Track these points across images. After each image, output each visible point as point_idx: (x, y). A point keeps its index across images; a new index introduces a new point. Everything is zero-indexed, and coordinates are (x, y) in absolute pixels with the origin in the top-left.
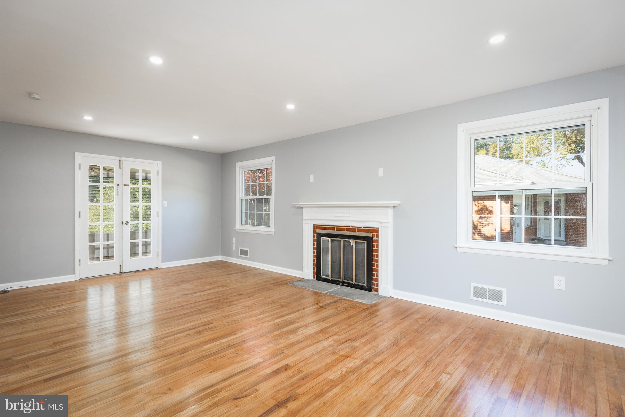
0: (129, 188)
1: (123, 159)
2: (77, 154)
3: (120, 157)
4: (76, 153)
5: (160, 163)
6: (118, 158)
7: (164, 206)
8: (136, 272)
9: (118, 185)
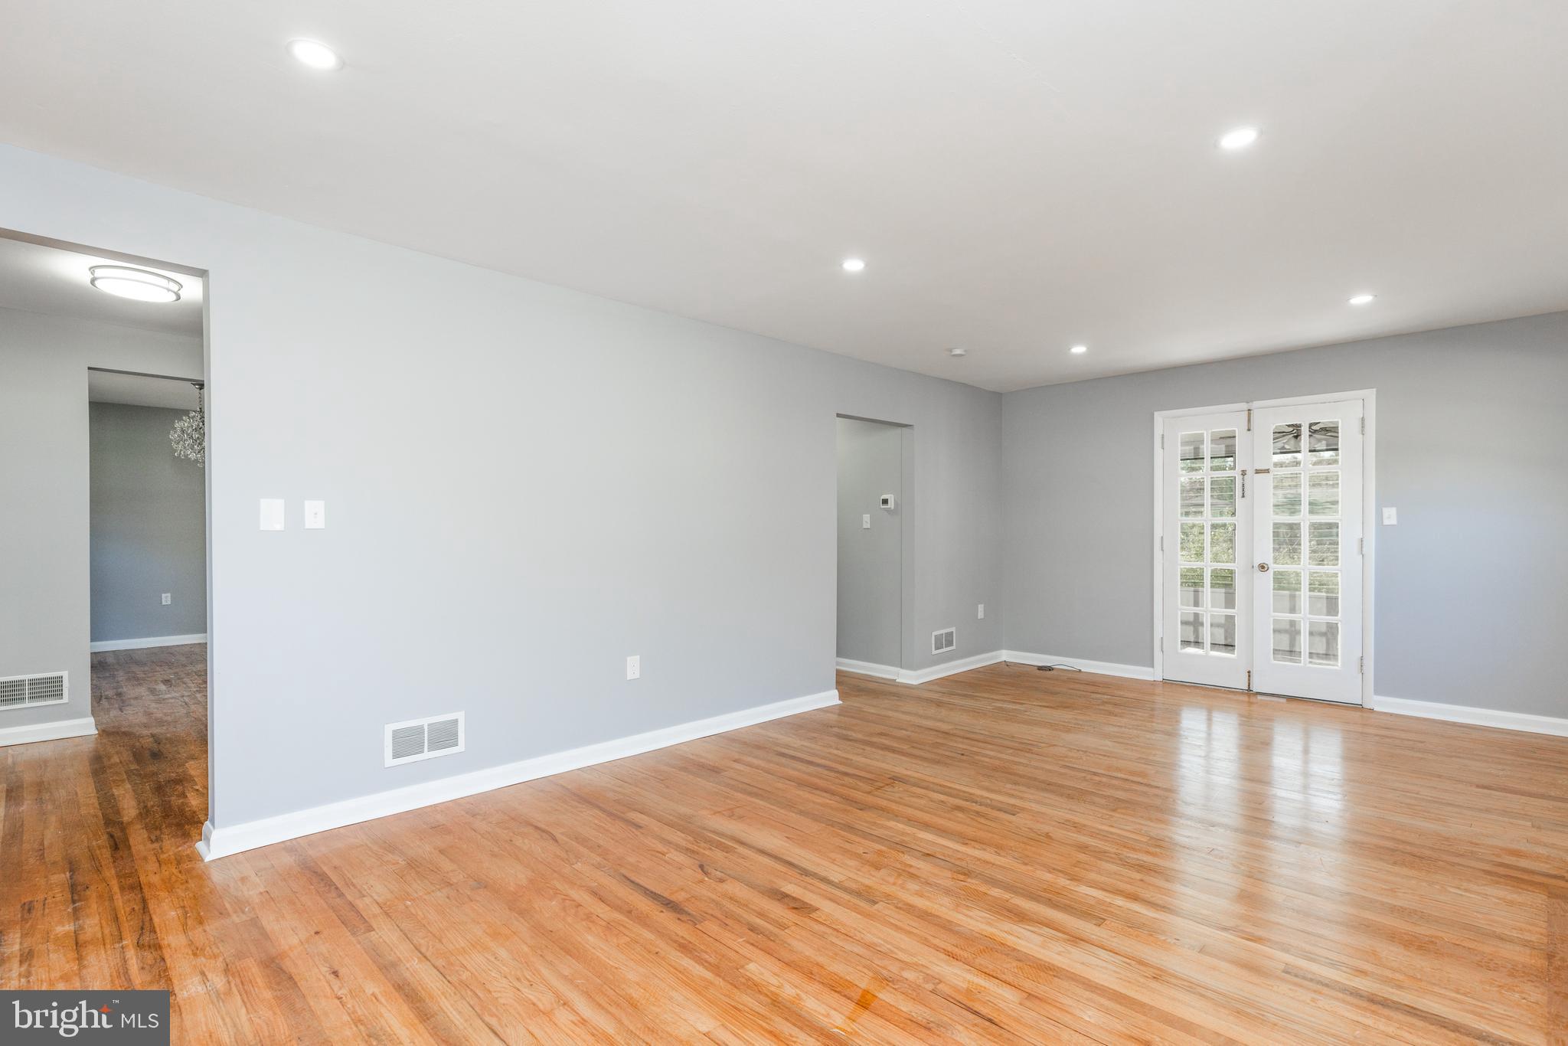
0: (1270, 476)
1: (1256, 404)
2: (1159, 417)
3: (1248, 402)
4: (1156, 414)
5: (1370, 394)
6: (1244, 406)
7: (1386, 522)
8: (1291, 699)
9: (1244, 473)
